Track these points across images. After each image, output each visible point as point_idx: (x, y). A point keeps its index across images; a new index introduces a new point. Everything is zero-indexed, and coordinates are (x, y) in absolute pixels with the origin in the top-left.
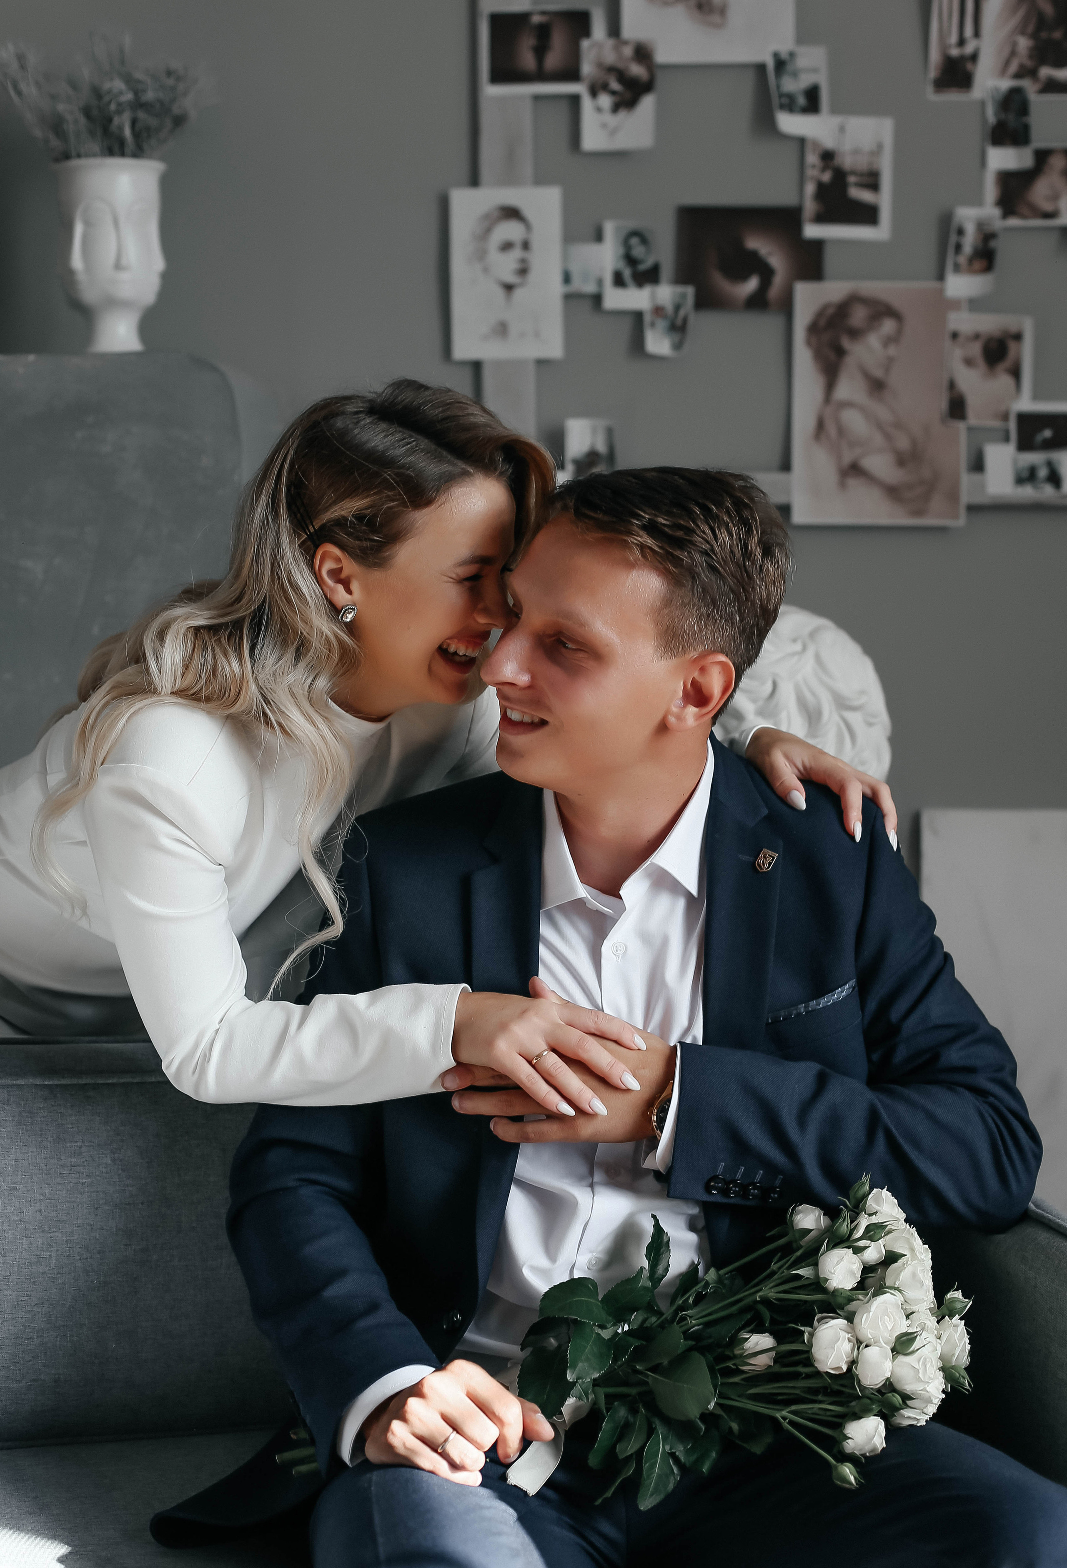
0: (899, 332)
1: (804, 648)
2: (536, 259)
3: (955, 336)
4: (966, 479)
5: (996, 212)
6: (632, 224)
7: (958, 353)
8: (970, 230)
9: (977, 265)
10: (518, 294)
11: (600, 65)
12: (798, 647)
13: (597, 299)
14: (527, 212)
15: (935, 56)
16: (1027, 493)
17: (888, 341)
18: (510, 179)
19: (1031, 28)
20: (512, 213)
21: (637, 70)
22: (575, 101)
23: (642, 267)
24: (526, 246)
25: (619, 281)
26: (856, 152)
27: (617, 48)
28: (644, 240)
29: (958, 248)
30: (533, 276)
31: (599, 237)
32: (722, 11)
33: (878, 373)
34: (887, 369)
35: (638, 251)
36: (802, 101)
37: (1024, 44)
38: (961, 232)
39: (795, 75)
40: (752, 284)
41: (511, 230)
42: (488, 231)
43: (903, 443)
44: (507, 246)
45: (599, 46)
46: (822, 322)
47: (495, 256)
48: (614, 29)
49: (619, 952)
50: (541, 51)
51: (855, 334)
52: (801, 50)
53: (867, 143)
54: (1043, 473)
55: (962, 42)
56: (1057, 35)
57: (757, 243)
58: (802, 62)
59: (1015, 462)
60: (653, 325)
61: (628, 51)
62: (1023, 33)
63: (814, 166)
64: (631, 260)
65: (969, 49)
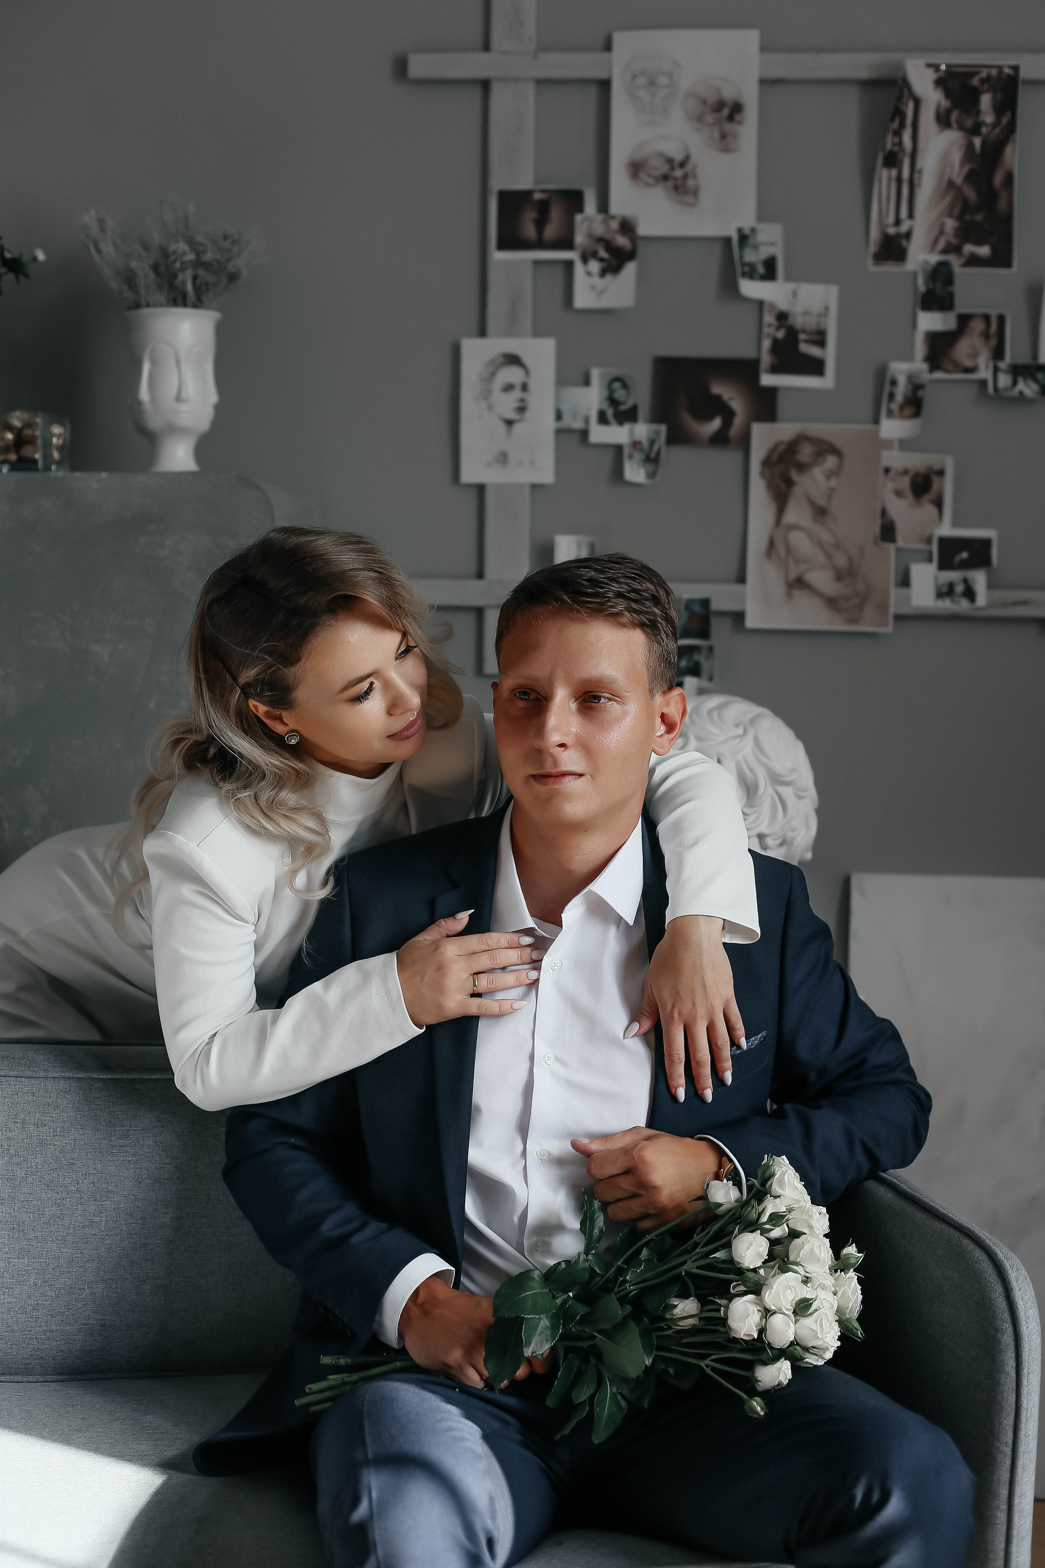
0: (840, 466)
1: (745, 732)
2: (532, 399)
3: (887, 471)
4: (894, 593)
5: (925, 367)
6: (614, 372)
7: (890, 485)
8: (902, 381)
9: (908, 411)
10: (517, 427)
11: (590, 236)
12: (740, 731)
13: (584, 434)
14: (526, 360)
15: (875, 234)
16: (946, 605)
17: (830, 475)
18: (512, 331)
19: (956, 212)
20: (513, 360)
21: (622, 241)
22: (569, 265)
23: (622, 408)
24: (525, 388)
25: (603, 419)
26: (806, 313)
27: (605, 222)
28: (625, 386)
29: (891, 396)
30: (529, 413)
31: (587, 382)
32: (695, 193)
33: (822, 502)
34: (830, 498)
35: (620, 394)
36: (761, 269)
37: (950, 224)
38: (894, 383)
39: (756, 247)
40: (716, 424)
41: (512, 374)
42: (493, 374)
43: (841, 561)
44: (508, 388)
45: (590, 220)
46: (775, 458)
47: (498, 396)
48: (603, 206)
49: (556, 967)
50: (541, 223)
51: (802, 468)
52: (761, 227)
53: (816, 306)
54: (960, 589)
55: (898, 222)
56: (979, 217)
57: (722, 390)
58: (761, 237)
59: (936, 578)
60: (631, 457)
61: (615, 225)
62: (950, 216)
63: (770, 325)
64: (613, 402)
65: (904, 228)
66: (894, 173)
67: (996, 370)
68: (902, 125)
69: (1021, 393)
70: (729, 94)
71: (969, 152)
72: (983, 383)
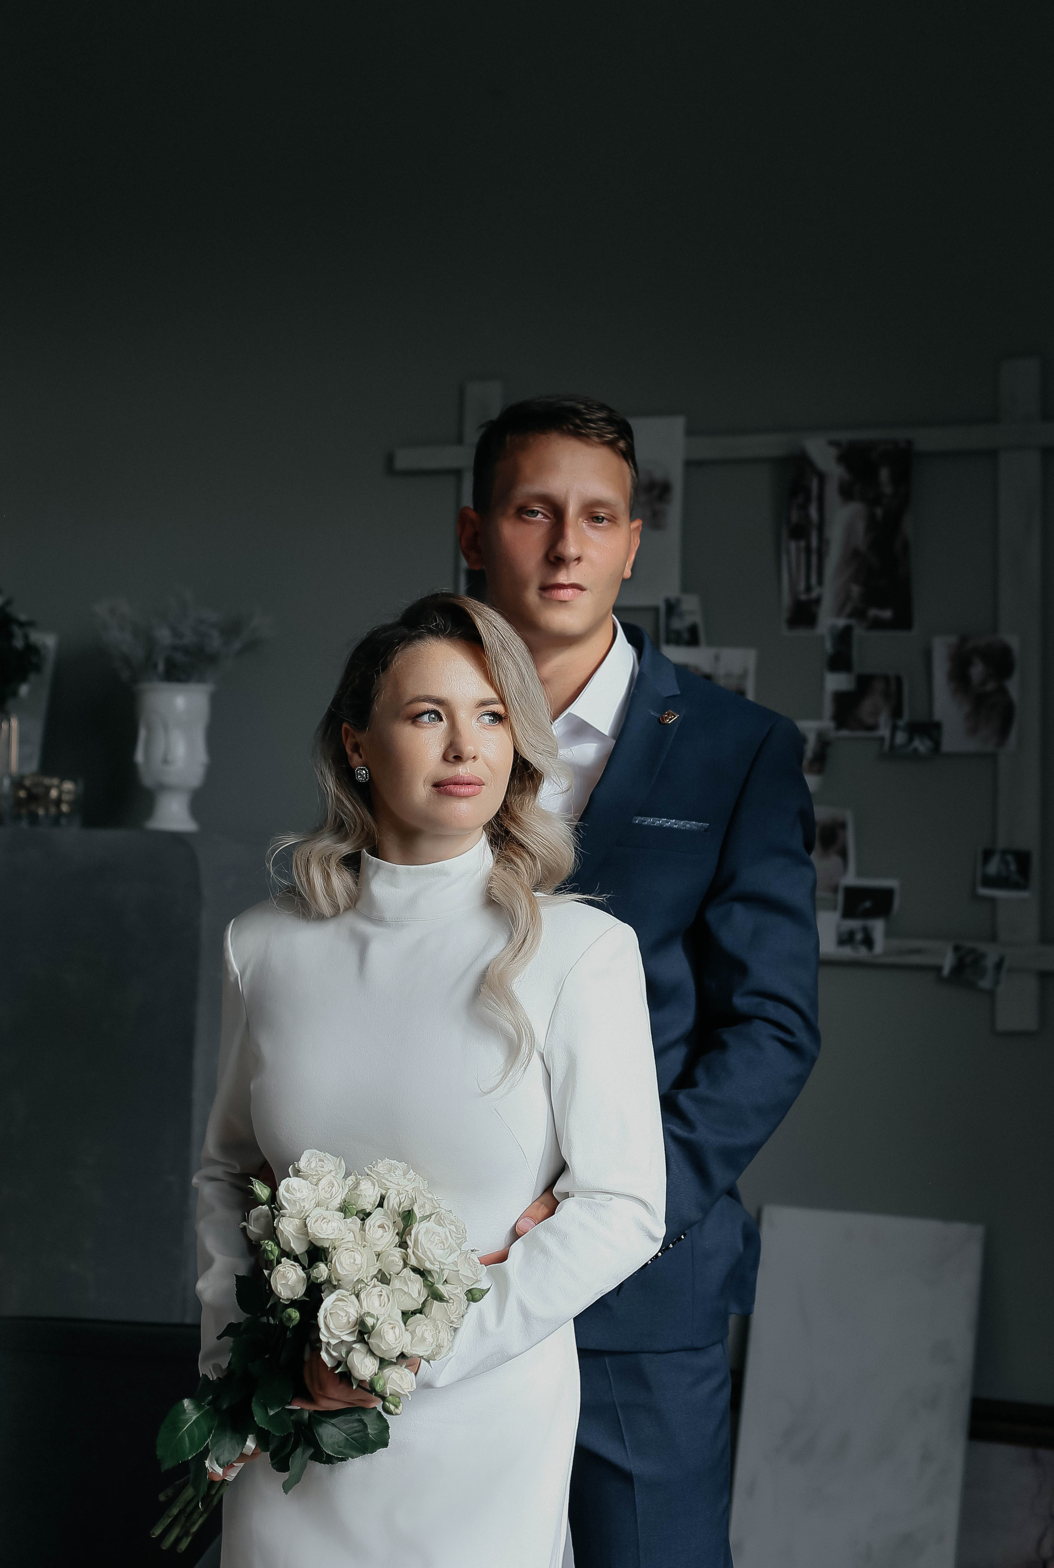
5: (832, 725)
8: (811, 738)
15: (786, 599)
16: (847, 952)
19: (861, 578)
26: (728, 674)
36: (686, 636)
37: (856, 590)
39: (681, 616)
52: (684, 597)
53: (736, 669)
54: (859, 936)
55: (808, 589)
56: (882, 583)
58: (685, 606)
59: (840, 926)
62: (856, 581)
65: (814, 594)
66: (802, 544)
67: (894, 729)
68: (808, 499)
69: (915, 750)
70: (658, 475)
71: (872, 523)
72: (882, 739)
